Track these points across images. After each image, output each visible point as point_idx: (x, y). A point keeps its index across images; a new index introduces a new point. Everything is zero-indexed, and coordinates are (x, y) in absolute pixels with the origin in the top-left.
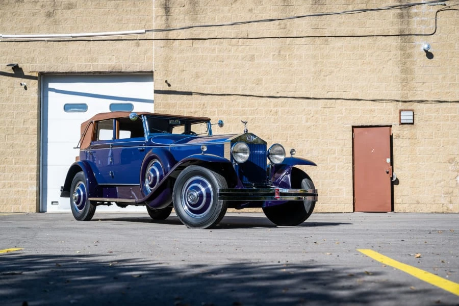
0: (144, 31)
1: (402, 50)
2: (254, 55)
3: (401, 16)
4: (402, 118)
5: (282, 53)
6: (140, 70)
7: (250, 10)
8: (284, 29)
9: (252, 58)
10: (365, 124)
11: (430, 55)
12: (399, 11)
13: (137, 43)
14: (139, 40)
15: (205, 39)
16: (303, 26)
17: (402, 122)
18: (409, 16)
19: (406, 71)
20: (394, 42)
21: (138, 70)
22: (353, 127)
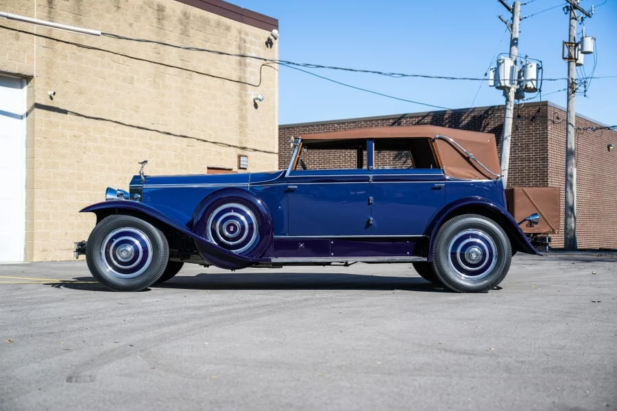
0: (99, 33)
1: (240, 96)
2: (133, 78)
3: (240, 64)
4: (241, 163)
5: (157, 80)
6: (19, 72)
7: (131, 25)
8: (159, 54)
9: (131, 82)
10: (216, 166)
11: (256, 106)
12: (238, 58)
13: (17, 35)
14: (20, 31)
15: (89, 48)
16: (172, 56)
17: (242, 166)
18: (245, 65)
19: (243, 118)
20: (235, 87)
21: (17, 72)
22: (208, 168)
